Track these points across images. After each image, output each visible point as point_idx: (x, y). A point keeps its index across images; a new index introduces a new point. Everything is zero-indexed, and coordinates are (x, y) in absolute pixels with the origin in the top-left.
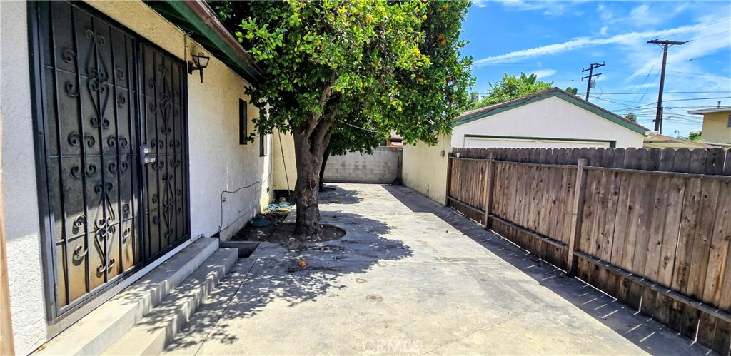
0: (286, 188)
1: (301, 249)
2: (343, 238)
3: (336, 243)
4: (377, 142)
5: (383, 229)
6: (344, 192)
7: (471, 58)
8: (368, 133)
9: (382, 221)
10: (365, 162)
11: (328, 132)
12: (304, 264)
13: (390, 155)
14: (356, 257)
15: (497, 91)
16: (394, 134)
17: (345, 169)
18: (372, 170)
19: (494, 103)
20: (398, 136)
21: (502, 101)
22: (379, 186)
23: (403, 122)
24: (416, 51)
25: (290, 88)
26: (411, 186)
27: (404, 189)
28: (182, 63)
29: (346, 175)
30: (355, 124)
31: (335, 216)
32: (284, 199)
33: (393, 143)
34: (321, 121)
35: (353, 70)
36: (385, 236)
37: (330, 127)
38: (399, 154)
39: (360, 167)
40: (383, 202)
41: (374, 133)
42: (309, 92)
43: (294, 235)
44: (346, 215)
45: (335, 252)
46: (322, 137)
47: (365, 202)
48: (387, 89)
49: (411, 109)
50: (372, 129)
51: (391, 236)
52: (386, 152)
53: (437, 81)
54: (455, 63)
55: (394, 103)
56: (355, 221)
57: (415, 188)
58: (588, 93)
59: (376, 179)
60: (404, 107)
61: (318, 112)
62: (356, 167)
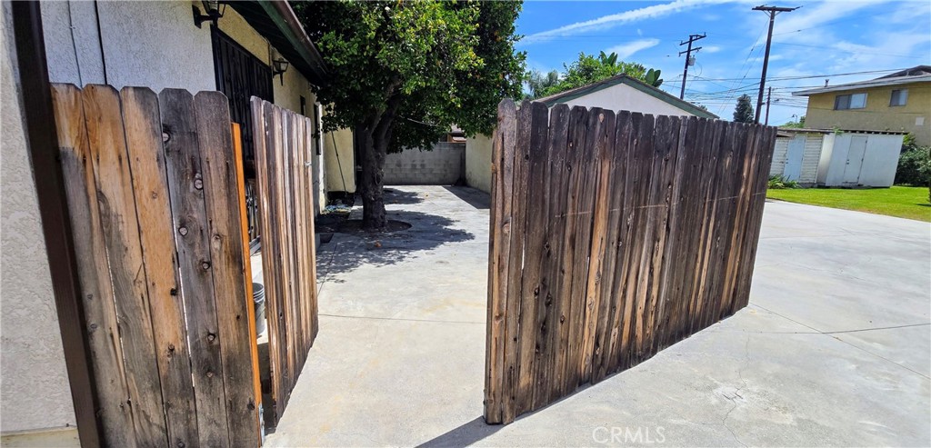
0: (342, 189)
1: (373, 238)
2: (409, 229)
3: (404, 232)
4: (437, 137)
5: (448, 222)
6: (403, 194)
7: (525, 53)
8: (427, 127)
9: (446, 217)
10: (423, 161)
11: (390, 128)
12: (380, 245)
13: (453, 152)
14: (423, 241)
15: (573, 74)
16: (455, 128)
17: (401, 170)
18: (431, 170)
19: (568, 88)
20: (460, 130)
21: (578, 86)
22: (440, 187)
23: (462, 116)
24: (471, 54)
25: (359, 87)
26: (475, 185)
27: (468, 189)
28: (268, 68)
29: (401, 176)
30: (412, 117)
31: (398, 214)
32: (340, 201)
33: (454, 138)
34: (383, 116)
35: (417, 71)
36: (448, 227)
37: (392, 123)
38: (462, 150)
39: (418, 167)
40: (446, 201)
41: (434, 128)
42: (376, 91)
43: (362, 228)
44: (409, 213)
45: (404, 238)
46: (384, 135)
47: (426, 202)
48: (448, 87)
49: (469, 104)
50: (431, 123)
51: (456, 227)
52: (447, 148)
53: (493, 78)
54: (511, 57)
55: (453, 100)
56: (419, 217)
57: (481, 188)
58: (686, 72)
59: (437, 180)
60: (462, 102)
61: (383, 108)
62: (414, 167)
